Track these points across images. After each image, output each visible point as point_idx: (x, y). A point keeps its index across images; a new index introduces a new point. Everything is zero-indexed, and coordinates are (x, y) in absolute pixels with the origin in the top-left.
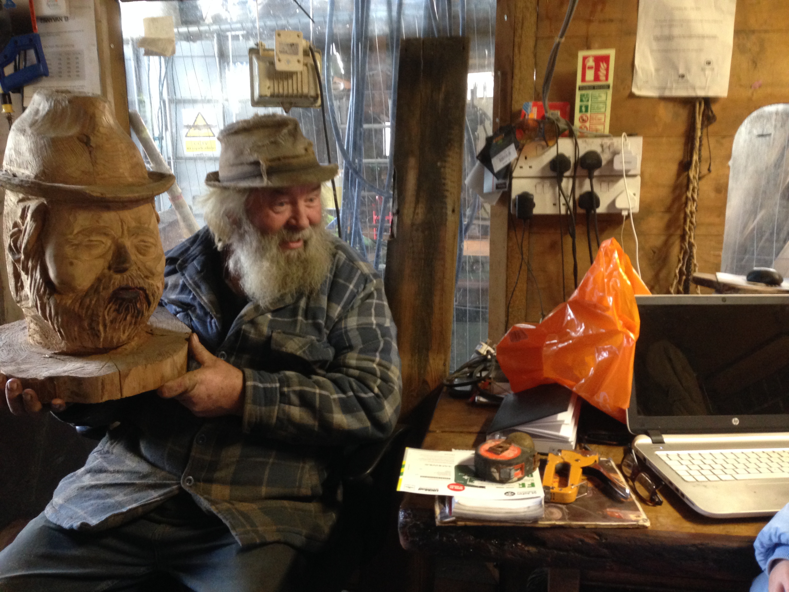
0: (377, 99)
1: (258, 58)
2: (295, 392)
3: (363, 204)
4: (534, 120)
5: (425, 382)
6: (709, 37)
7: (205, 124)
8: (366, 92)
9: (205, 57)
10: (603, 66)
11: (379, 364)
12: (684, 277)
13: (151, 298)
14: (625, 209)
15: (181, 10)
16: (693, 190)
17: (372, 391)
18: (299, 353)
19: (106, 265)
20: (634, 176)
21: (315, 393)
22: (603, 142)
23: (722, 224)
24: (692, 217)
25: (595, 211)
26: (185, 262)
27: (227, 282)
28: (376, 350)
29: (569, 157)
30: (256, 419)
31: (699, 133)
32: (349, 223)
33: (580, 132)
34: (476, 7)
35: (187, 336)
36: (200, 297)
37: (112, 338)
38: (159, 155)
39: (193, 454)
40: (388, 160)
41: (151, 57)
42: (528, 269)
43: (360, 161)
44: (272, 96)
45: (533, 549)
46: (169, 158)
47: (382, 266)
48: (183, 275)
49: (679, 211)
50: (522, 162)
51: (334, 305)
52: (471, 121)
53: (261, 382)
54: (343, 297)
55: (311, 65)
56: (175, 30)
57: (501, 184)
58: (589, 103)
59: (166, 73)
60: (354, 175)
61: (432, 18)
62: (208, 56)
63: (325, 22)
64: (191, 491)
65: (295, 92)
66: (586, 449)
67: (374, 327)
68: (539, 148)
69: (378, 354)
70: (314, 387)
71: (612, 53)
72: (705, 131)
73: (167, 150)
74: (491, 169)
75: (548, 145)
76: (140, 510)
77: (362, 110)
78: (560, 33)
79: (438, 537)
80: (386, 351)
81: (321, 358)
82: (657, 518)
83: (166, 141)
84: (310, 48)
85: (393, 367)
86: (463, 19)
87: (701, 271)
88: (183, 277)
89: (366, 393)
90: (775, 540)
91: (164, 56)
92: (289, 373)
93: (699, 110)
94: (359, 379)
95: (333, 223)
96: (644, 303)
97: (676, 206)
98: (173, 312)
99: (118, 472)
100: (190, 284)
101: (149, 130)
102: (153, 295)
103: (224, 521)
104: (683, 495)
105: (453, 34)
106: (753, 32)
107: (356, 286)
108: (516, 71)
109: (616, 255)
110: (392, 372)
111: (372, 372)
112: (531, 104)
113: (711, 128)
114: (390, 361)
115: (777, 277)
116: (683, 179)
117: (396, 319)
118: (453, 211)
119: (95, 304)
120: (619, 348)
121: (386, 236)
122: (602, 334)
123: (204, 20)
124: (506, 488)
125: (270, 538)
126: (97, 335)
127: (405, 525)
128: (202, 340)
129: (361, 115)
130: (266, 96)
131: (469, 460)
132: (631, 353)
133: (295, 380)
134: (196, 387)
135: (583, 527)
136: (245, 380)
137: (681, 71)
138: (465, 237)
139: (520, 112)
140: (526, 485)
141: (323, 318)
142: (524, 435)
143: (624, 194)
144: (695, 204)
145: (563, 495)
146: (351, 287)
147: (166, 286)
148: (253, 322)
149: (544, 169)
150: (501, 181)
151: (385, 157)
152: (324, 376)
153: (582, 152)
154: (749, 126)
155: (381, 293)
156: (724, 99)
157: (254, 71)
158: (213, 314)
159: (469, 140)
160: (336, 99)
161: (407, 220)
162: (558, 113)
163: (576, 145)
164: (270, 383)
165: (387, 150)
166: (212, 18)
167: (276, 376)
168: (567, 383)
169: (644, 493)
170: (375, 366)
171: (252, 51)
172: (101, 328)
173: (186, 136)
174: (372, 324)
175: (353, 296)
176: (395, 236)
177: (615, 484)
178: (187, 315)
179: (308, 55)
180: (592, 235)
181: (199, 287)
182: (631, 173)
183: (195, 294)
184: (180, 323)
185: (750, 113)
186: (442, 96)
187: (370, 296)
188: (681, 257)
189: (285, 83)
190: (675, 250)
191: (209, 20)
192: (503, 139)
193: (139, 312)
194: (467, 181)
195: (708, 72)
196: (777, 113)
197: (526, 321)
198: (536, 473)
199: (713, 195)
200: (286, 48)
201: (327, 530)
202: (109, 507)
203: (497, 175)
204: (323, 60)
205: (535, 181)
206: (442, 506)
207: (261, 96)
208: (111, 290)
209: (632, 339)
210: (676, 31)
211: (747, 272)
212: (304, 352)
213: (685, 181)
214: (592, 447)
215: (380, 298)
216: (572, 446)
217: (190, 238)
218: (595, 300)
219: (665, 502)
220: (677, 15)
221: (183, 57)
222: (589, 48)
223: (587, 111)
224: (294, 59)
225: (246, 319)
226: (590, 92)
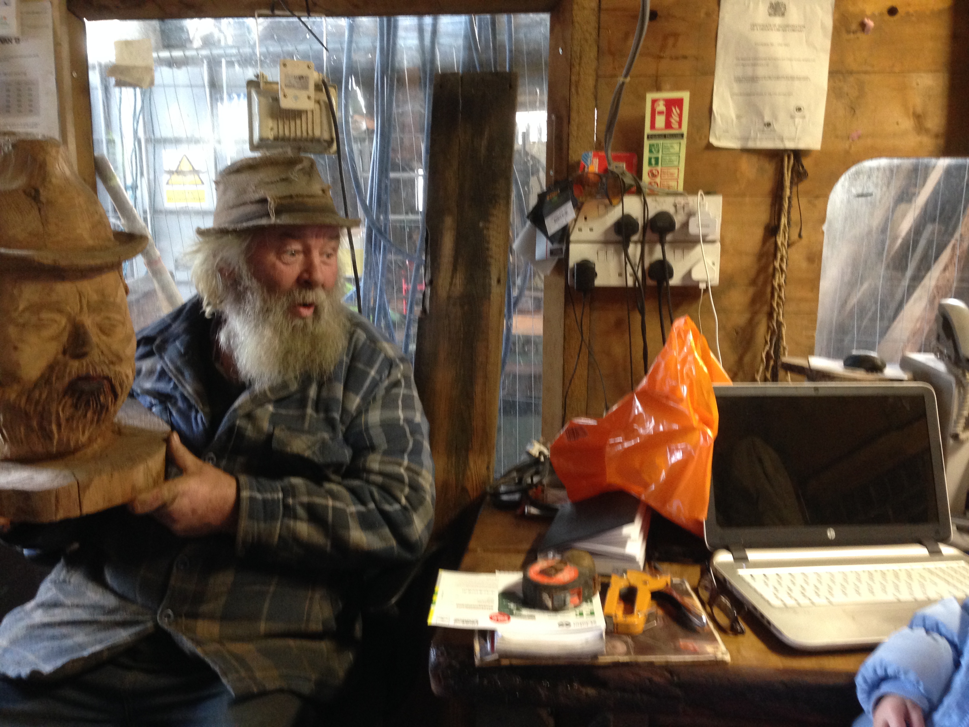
0: (407, 142)
1: (258, 93)
2: (302, 504)
3: (389, 270)
4: (595, 174)
5: (464, 490)
6: (799, 79)
7: (191, 169)
8: (393, 135)
9: (191, 86)
10: (675, 111)
11: (408, 469)
12: (772, 363)
13: (119, 390)
14: (703, 281)
15: (163, 32)
16: (782, 259)
17: (398, 501)
18: (307, 453)
19: (61, 349)
20: (713, 242)
21: (327, 507)
22: (676, 202)
23: (816, 300)
24: (780, 290)
25: (667, 283)
26: (165, 342)
27: (218, 366)
28: (403, 452)
29: (637, 219)
30: (253, 537)
31: (788, 192)
32: (372, 294)
33: (650, 189)
34: (525, 37)
35: (165, 436)
36: (183, 386)
37: (68, 440)
38: (132, 209)
39: (172, 582)
40: (420, 217)
41: (124, 89)
42: (589, 352)
43: (386, 218)
44: (276, 139)
45: (591, 691)
46: (145, 212)
47: (413, 347)
48: (162, 358)
49: (765, 283)
50: (581, 223)
51: (352, 395)
52: (520, 171)
53: (259, 491)
54: (362, 386)
55: (325, 102)
56: (155, 55)
57: (557, 250)
58: (660, 156)
59: (142, 108)
60: (379, 237)
61: (474, 50)
62: (197, 86)
63: (343, 49)
64: (170, 629)
65: (305, 134)
66: (656, 569)
67: (401, 422)
68: (602, 208)
69: (406, 457)
70: (325, 497)
71: (685, 96)
72: (795, 189)
73: (142, 202)
74: (544, 231)
75: (611, 203)
76: (106, 654)
77: (388, 157)
78: (624, 72)
79: (477, 680)
80: (417, 451)
81: (334, 459)
82: (739, 651)
83: (142, 191)
84: (324, 82)
85: (424, 472)
86: (511, 51)
87: (791, 354)
88: (161, 362)
89: (391, 504)
90: (880, 672)
91: (141, 87)
92: (297, 481)
93: (788, 164)
94: (382, 488)
95: (352, 295)
96: (723, 393)
97: (761, 278)
98: (148, 404)
99: (78, 606)
100: (171, 371)
101: (120, 178)
102: (121, 386)
103: (212, 665)
104: (769, 622)
105: (498, 69)
106: (851, 73)
107: (379, 372)
108: (574, 115)
109: (690, 337)
110: (424, 478)
111: (399, 479)
112: (591, 154)
113: (802, 186)
114: (421, 464)
115: (879, 363)
116: (770, 245)
117: (428, 412)
118: (499, 281)
119: (47, 398)
120: (695, 447)
121: (418, 310)
122: (675, 431)
123: (191, 42)
124: (560, 617)
125: (270, 686)
126: (49, 436)
127: (437, 665)
128: (185, 440)
129: (387, 163)
130: (268, 139)
131: (516, 585)
132: (708, 453)
133: (303, 489)
134: (177, 501)
135: (651, 664)
136: (238, 490)
137: (767, 119)
138: (514, 311)
139: (578, 163)
140: (584, 613)
141: (338, 411)
142: (583, 554)
143: (701, 265)
144: (784, 276)
145: (627, 626)
146: (373, 373)
147: (139, 372)
148: (250, 416)
149: (606, 232)
150: (556, 246)
151: (417, 212)
152: (339, 484)
153: (652, 213)
154: (847, 184)
155: (410, 381)
156: (817, 151)
157: (253, 109)
158: (199, 407)
159: (519, 196)
160: (356, 142)
161: (443, 293)
162: (624, 165)
163: (645, 204)
164: (271, 493)
165: (420, 203)
166: (201, 39)
167: (278, 485)
168: (635, 490)
169: (723, 620)
170: (402, 471)
171: (250, 84)
172: (54, 428)
173: (168, 183)
174: (399, 419)
175: (375, 384)
176: (428, 311)
177: (689, 611)
178: (166, 409)
179: (322, 90)
180: (665, 312)
181: (182, 374)
182: (710, 238)
183: (176, 382)
184: (156, 419)
185: (847, 168)
186: (484, 143)
187: (396, 384)
188: (768, 339)
189: (292, 124)
190: (762, 330)
191: (197, 43)
192: (559, 196)
193: (102, 407)
194: (516, 245)
195: (797, 120)
196: (878, 169)
197: (587, 415)
198: (597, 599)
199: (804, 265)
200: (293, 81)
201: (341, 673)
202: (66, 651)
203: (552, 239)
204: (339, 96)
205: (596, 247)
206: (483, 641)
207: (261, 139)
208: (67, 380)
209: (709, 436)
210: (761, 71)
211: (845, 355)
212: (314, 453)
213: (772, 249)
214: (663, 567)
215: (408, 386)
216: (639, 567)
217: (171, 314)
218: (667, 389)
219: (748, 631)
220: (762, 52)
221: (164, 86)
222: (658, 89)
223: (657, 163)
224: (303, 94)
225: (241, 412)
226: (660, 142)
